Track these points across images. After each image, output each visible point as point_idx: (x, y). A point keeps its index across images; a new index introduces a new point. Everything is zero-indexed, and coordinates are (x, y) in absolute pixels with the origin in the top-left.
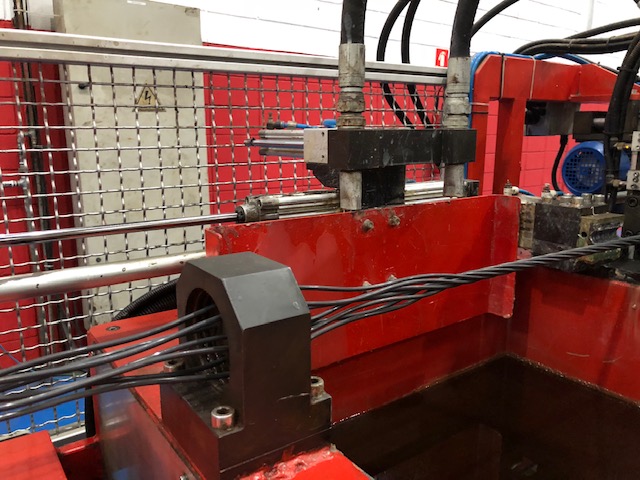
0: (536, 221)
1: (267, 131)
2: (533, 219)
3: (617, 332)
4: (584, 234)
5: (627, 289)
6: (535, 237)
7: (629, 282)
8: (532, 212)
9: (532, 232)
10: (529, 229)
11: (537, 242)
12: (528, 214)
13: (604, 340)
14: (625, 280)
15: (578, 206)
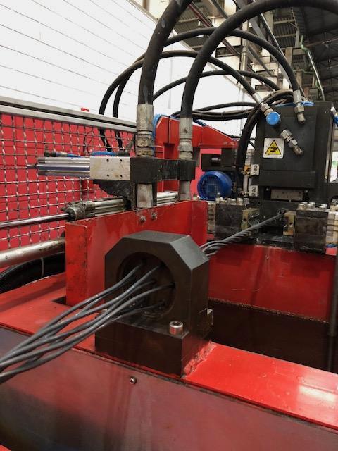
0: (217, 214)
1: (47, 158)
2: (215, 213)
3: (259, 273)
4: (245, 220)
5: (263, 248)
6: (216, 224)
7: (264, 245)
8: (214, 209)
9: (214, 221)
10: (212, 219)
11: (217, 226)
12: (212, 210)
13: (253, 279)
14: (262, 244)
15: (241, 204)
